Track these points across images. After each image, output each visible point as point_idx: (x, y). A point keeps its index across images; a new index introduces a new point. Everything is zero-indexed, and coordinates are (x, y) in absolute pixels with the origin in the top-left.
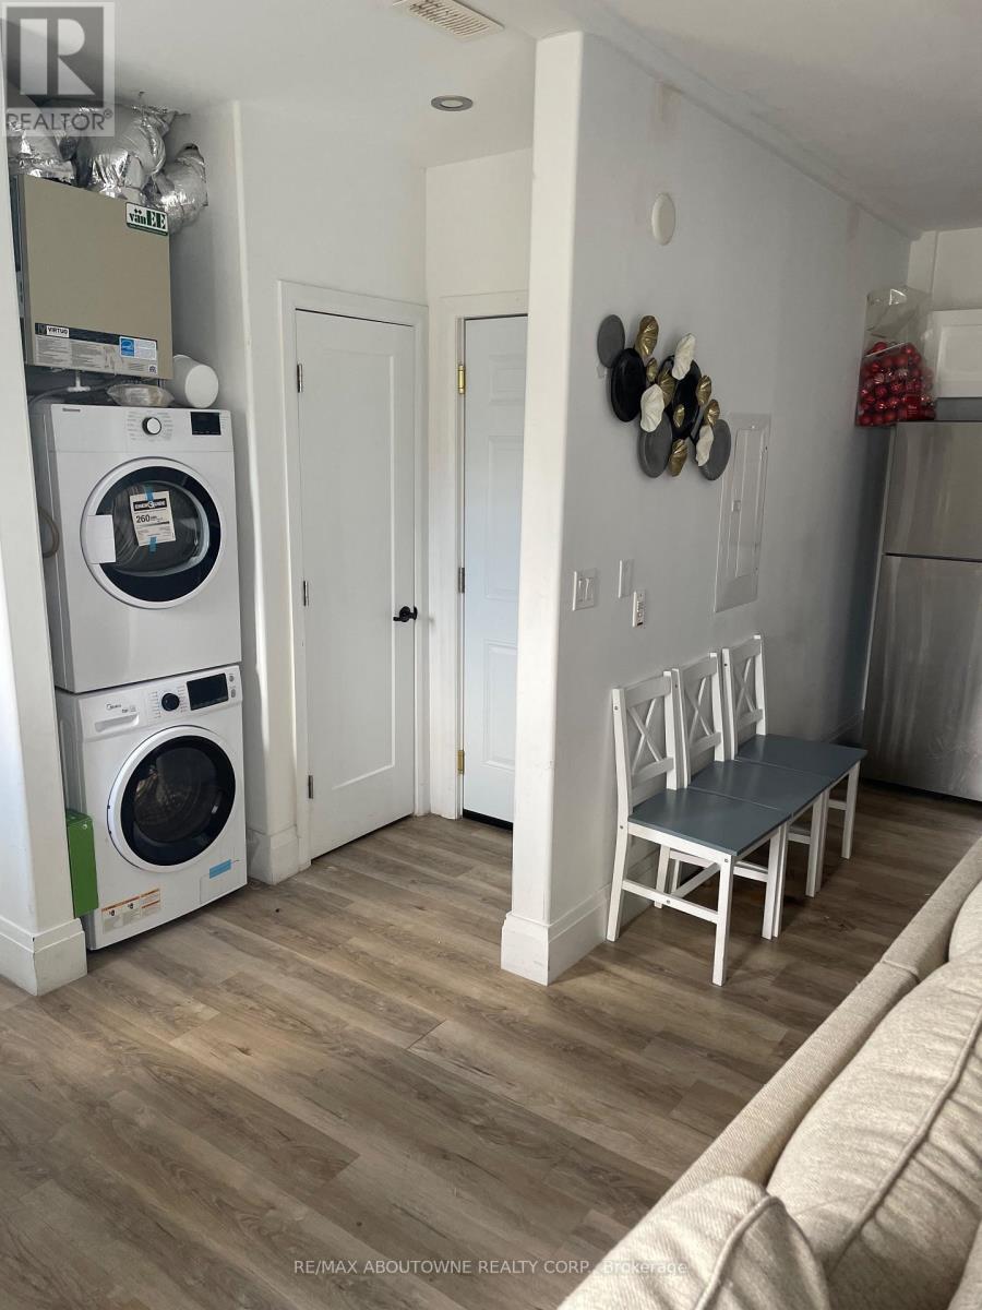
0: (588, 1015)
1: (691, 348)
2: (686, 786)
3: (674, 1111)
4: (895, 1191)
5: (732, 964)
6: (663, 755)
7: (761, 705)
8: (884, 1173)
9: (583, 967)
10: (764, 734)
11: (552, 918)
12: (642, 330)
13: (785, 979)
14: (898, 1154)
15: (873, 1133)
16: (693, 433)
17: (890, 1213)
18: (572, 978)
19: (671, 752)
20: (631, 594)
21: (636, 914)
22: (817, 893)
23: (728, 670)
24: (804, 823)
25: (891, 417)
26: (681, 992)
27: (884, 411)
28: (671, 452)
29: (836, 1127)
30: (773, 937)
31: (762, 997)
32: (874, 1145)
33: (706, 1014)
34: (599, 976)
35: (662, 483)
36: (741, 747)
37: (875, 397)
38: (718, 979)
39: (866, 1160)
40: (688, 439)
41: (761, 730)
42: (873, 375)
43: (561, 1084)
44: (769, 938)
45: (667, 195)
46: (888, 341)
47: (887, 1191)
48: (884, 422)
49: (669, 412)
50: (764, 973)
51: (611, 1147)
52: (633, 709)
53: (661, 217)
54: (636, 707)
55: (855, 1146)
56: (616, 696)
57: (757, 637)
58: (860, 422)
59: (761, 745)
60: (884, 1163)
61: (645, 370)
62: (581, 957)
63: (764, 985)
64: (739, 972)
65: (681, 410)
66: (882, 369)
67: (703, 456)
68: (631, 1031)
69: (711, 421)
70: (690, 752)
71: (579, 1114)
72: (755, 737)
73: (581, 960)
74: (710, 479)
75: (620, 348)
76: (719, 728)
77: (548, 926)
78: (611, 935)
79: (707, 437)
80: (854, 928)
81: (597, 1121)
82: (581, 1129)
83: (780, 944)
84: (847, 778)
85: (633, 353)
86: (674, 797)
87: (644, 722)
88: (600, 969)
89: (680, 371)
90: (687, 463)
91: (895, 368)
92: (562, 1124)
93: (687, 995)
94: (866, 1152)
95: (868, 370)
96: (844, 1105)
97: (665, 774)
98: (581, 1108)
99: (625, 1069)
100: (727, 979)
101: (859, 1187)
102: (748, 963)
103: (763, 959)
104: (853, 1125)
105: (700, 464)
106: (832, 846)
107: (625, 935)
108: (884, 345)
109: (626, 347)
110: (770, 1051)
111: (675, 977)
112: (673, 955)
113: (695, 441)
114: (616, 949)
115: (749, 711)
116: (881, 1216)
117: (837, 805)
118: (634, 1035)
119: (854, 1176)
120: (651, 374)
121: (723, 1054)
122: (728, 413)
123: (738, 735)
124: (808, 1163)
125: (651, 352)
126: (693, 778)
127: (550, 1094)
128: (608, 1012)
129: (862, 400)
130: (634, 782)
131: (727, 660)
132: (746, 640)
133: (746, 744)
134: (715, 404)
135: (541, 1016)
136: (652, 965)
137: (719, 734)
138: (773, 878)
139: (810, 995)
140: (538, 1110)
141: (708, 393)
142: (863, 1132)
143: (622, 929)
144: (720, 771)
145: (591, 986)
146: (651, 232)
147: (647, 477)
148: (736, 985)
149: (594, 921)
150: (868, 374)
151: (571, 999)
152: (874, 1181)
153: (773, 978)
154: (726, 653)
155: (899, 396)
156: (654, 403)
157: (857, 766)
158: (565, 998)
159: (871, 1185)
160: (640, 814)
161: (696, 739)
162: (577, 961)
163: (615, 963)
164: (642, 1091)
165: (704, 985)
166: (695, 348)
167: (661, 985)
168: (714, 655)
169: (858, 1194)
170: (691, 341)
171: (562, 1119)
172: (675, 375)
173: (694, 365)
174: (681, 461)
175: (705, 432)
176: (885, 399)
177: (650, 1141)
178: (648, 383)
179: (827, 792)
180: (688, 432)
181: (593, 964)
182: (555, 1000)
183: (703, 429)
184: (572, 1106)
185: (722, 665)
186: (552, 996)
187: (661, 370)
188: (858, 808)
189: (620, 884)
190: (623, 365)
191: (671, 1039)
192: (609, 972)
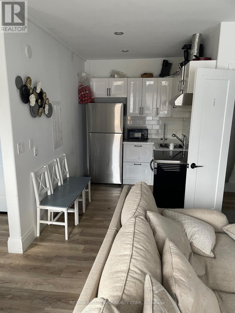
0: (36, 258)
1: (40, 85)
2: (52, 193)
3: (62, 275)
4: (127, 284)
5: (69, 234)
6: (46, 187)
7: (67, 170)
8: (123, 281)
9: (32, 245)
10: (69, 177)
11: (22, 236)
12: (27, 80)
13: (82, 234)
14: (125, 275)
15: (119, 272)
16: (43, 106)
17: (127, 290)
18: (29, 249)
19: (48, 186)
20: (33, 148)
21: (44, 228)
22: (85, 212)
23: (59, 163)
24: (81, 196)
25: (86, 102)
26: (58, 244)
27: (84, 100)
28: (39, 111)
29: (111, 273)
30: (77, 225)
31: (77, 240)
32: (120, 275)
33: (65, 248)
34: (36, 247)
35: (37, 119)
36: (64, 181)
37: (82, 97)
38: (67, 239)
39: (119, 279)
40: (42, 108)
41: (68, 176)
42: (81, 92)
43: (31, 279)
44: (76, 225)
45: (29, 46)
46: (83, 84)
47: (125, 285)
48: (85, 103)
49: (37, 101)
50: (77, 234)
51: (48, 290)
52: (37, 177)
53: (28, 51)
54: (38, 176)
55: (116, 276)
56: (32, 174)
57: (64, 154)
58: (79, 103)
59: (68, 179)
60: (123, 278)
61: (29, 90)
62: (31, 243)
63: (77, 237)
64: (71, 235)
65: (40, 101)
66: (83, 91)
67: (47, 112)
68: (47, 258)
69: (47, 103)
70: (52, 185)
71: (37, 284)
72: (67, 178)
73: (31, 244)
74: (49, 118)
75: (22, 84)
76: (58, 178)
77: (21, 238)
78: (38, 235)
79: (47, 107)
80: (94, 217)
81: (43, 284)
82: (39, 288)
83: (79, 226)
84: (88, 184)
85: (25, 86)
86: (50, 196)
87: (40, 180)
88: (36, 245)
89: (38, 91)
90: (43, 114)
91: (86, 91)
92: (34, 289)
93: (60, 245)
94: (118, 277)
95: (80, 91)
96: (111, 267)
97: (47, 191)
98: (38, 283)
99: (48, 269)
100: (69, 238)
101: (119, 286)
102: (73, 233)
103: (76, 231)
104: (114, 271)
105: (46, 114)
106: (87, 200)
107: (41, 234)
108: (82, 85)
109: (23, 84)
110: (81, 252)
111: (56, 241)
112: (55, 236)
113: (44, 108)
114: (40, 238)
115: (65, 172)
116: (125, 292)
117: (87, 190)
118: (48, 259)
119: (118, 284)
120: (31, 91)
121: (71, 257)
122: (51, 101)
123: (63, 178)
124: (107, 285)
125: (30, 86)
126: (54, 191)
127: (29, 282)
128: (41, 255)
129: (79, 98)
130: (40, 195)
131: (58, 161)
132: (62, 155)
133: (65, 180)
134: (48, 99)
135: (22, 262)
136: (50, 240)
137: (59, 179)
138: (76, 211)
139: (88, 236)
140: (26, 287)
141: (46, 96)
142: (116, 272)
143: (41, 233)
144: (60, 188)
145: (35, 250)
146: (26, 55)
147: (32, 117)
148: (71, 239)
149: (33, 233)
150: (80, 92)
151: (30, 255)
152: (122, 283)
153: (79, 234)
154: (58, 159)
155: (88, 97)
156: (33, 99)
157: (90, 181)
158: (28, 255)
159: (121, 285)
160: (42, 203)
161: (53, 181)
162: (30, 244)
163: (40, 242)
164: (53, 273)
165: (63, 241)
166: (41, 85)
167: (53, 244)
168: (55, 160)
169: (119, 288)
170: (40, 83)
171: (33, 288)
172: (37, 92)
173: (41, 89)
174: (41, 113)
175: (46, 106)
176: (84, 97)
177: (57, 285)
178: (30, 94)
179: (85, 188)
180: (42, 106)
181: (34, 244)
182: (26, 257)
183: (46, 105)
184: (35, 283)
185: (57, 162)
186: (25, 256)
187: (33, 90)
188: (91, 190)
189: (39, 222)
190: (23, 89)
191: (58, 257)
192: (39, 245)
